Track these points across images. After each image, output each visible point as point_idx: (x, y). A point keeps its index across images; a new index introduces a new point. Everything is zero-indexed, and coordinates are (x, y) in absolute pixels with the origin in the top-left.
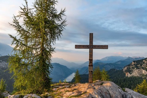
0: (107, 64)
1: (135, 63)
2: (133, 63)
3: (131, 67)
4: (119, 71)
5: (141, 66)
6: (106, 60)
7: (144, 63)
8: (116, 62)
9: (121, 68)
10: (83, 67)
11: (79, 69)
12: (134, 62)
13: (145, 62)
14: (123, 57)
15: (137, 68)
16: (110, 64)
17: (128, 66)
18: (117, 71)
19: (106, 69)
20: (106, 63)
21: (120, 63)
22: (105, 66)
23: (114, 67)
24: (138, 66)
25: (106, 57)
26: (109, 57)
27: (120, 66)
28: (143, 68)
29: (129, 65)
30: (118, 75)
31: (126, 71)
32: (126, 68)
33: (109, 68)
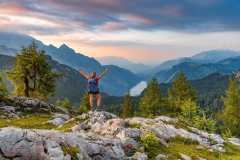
0: (204, 65)
4: (227, 77)
6: (202, 57)
8: (222, 61)
9: (230, 71)
10: (158, 71)
11: (151, 74)
14: (235, 51)
16: (209, 65)
18: (223, 78)
19: (202, 73)
20: (202, 63)
21: (228, 63)
22: (199, 69)
23: (216, 70)
25: (202, 53)
26: (207, 53)
27: (228, 69)
30: (225, 85)
33: (208, 72)
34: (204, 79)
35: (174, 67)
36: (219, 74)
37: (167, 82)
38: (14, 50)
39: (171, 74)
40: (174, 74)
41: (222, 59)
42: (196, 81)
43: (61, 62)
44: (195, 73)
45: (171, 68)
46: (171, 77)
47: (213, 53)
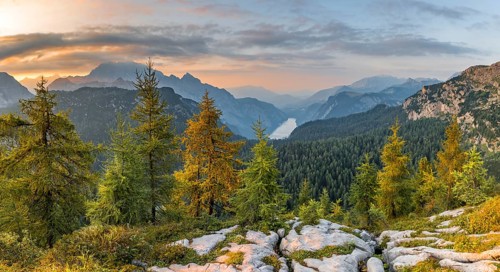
0: (366, 95)
1: (429, 91)
2: (424, 91)
3: (419, 99)
4: (394, 108)
5: (439, 96)
7: (445, 90)
8: (385, 90)
9: (395, 102)
12: (426, 88)
13: (447, 88)
14: (399, 77)
15: (433, 100)
16: (372, 95)
17: (413, 96)
18: (390, 110)
19: (364, 105)
20: (363, 93)
22: (361, 100)
23: (380, 102)
24: (434, 96)
25: (362, 81)
26: (369, 81)
27: (392, 99)
28: (442, 101)
29: (416, 95)
31: (409, 108)
32: (409, 102)
33: (371, 104)
34: (368, 112)
35: (330, 97)
36: (385, 106)
37: (322, 118)
38: (130, 83)
39: (328, 108)
40: (330, 108)
41: (384, 88)
42: (359, 115)
43: (184, 96)
44: (356, 105)
45: (327, 99)
46: (328, 112)
47: (374, 80)
